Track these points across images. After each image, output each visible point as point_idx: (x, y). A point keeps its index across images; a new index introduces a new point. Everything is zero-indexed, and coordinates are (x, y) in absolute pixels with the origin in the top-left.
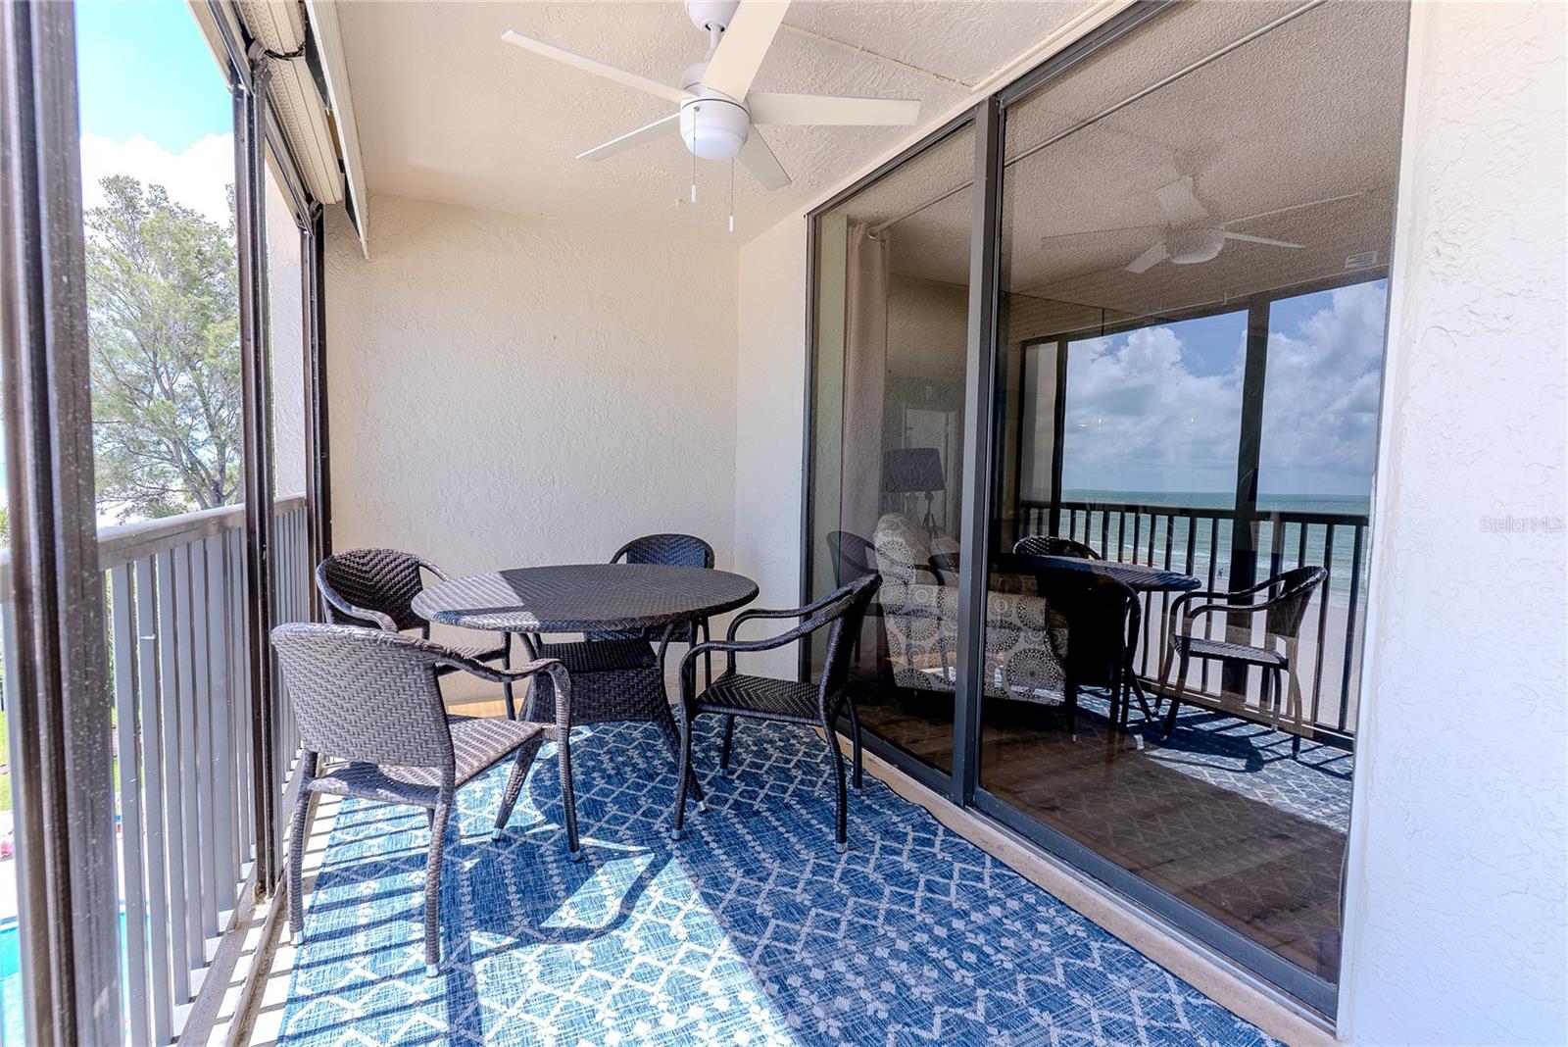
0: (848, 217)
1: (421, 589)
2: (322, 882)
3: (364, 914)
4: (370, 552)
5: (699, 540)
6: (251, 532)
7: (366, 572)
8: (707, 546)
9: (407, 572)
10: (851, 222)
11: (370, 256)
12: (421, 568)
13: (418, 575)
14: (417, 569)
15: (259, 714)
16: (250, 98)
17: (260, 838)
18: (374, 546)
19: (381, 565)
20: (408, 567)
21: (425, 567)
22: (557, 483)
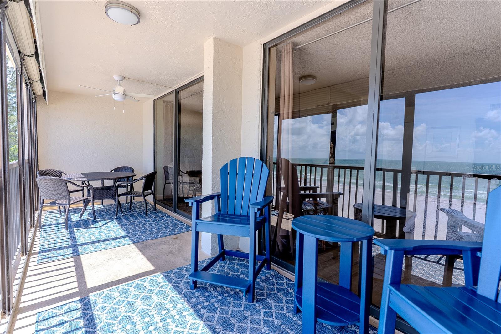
0: (163, 101)
1: (62, 176)
2: (43, 226)
3: (52, 228)
4: (49, 170)
5: (131, 168)
6: (29, 163)
7: (48, 174)
8: (133, 169)
9: (59, 174)
10: (164, 102)
11: (48, 104)
12: (62, 173)
13: (61, 174)
14: (61, 173)
15: (31, 195)
16: (30, 89)
17: (31, 218)
18: (50, 168)
19: (52, 172)
20: (59, 173)
21: (63, 173)
22: (97, 155)
